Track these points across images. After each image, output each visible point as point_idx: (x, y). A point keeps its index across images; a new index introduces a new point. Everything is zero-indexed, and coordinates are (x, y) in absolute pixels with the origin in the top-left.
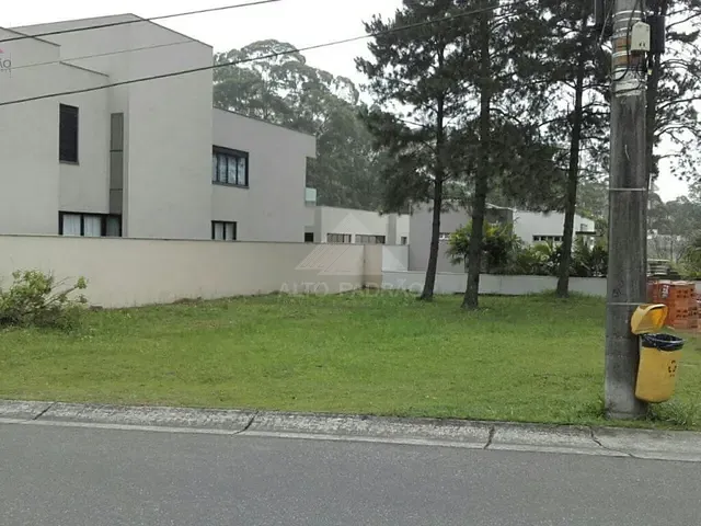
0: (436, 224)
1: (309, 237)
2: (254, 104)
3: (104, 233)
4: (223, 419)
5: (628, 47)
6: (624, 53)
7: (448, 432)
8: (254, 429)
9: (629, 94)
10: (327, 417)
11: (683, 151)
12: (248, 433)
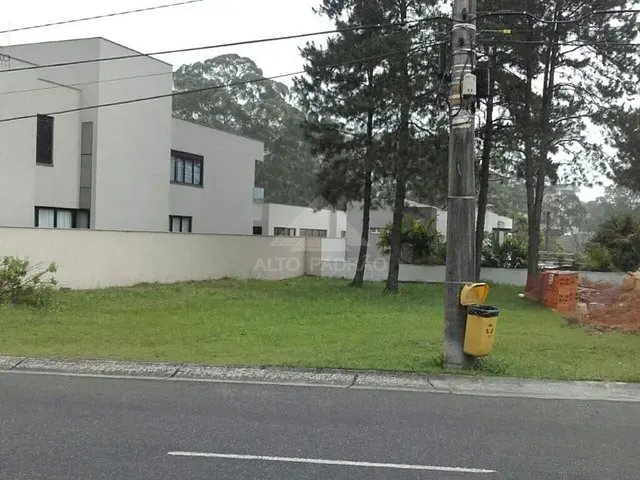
0: (366, 220)
1: (257, 231)
2: (215, 111)
3: (74, 225)
4: (155, 369)
5: (461, 92)
6: (458, 96)
7: (323, 378)
8: (179, 377)
9: (461, 127)
10: (235, 367)
11: (575, 160)
12: (174, 379)
